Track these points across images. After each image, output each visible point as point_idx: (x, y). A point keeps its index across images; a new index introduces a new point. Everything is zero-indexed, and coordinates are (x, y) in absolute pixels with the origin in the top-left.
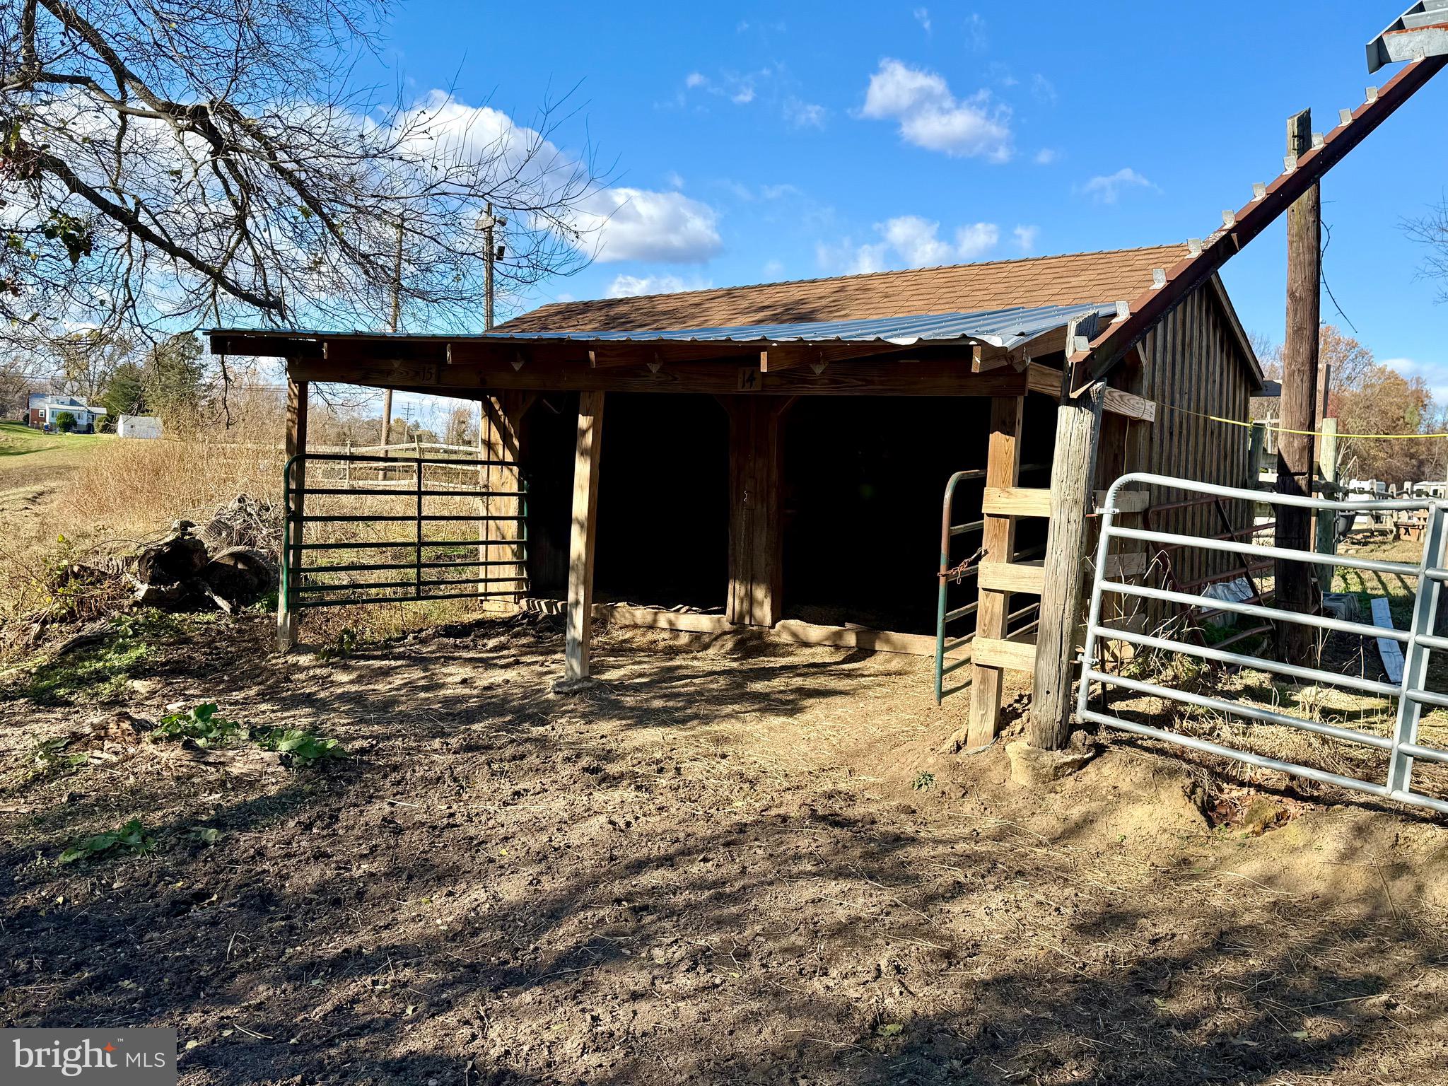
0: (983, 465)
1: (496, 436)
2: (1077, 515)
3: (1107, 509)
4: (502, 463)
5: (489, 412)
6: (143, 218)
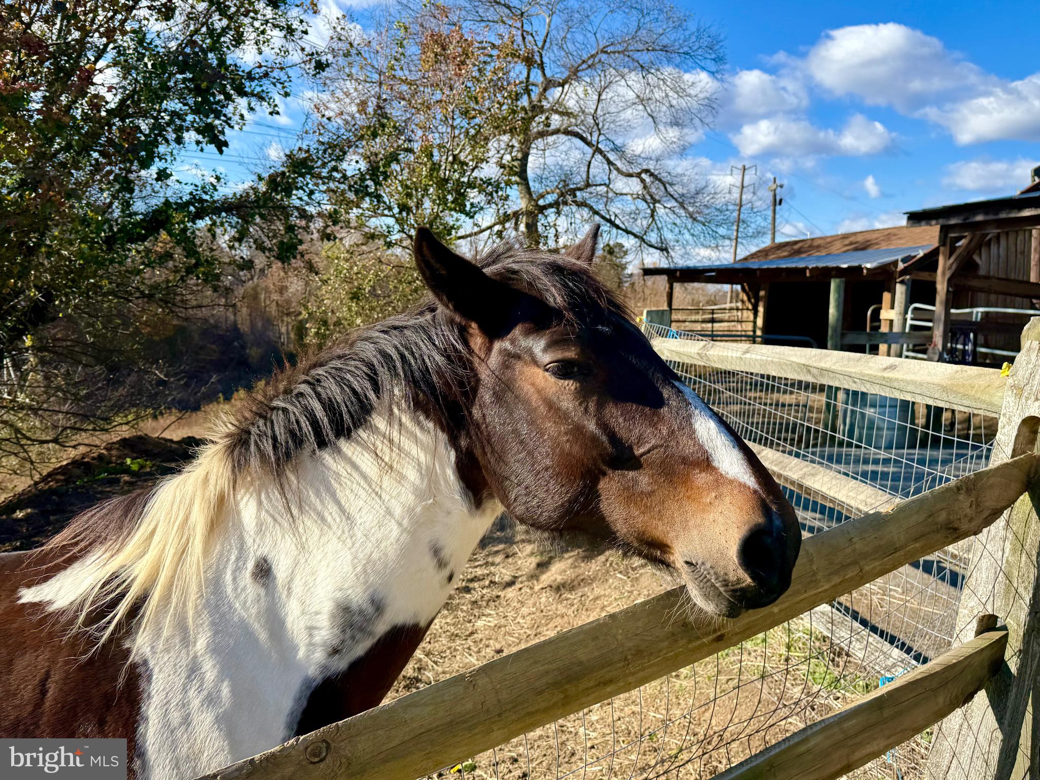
0: (881, 303)
1: (745, 298)
2: (901, 317)
3: (909, 316)
4: (748, 309)
5: (743, 289)
6: (617, 222)
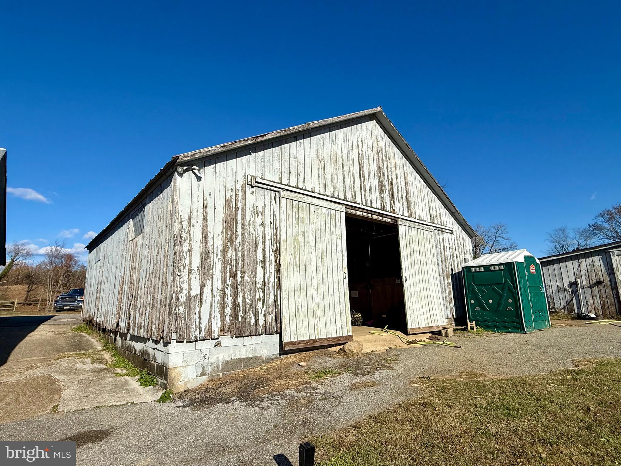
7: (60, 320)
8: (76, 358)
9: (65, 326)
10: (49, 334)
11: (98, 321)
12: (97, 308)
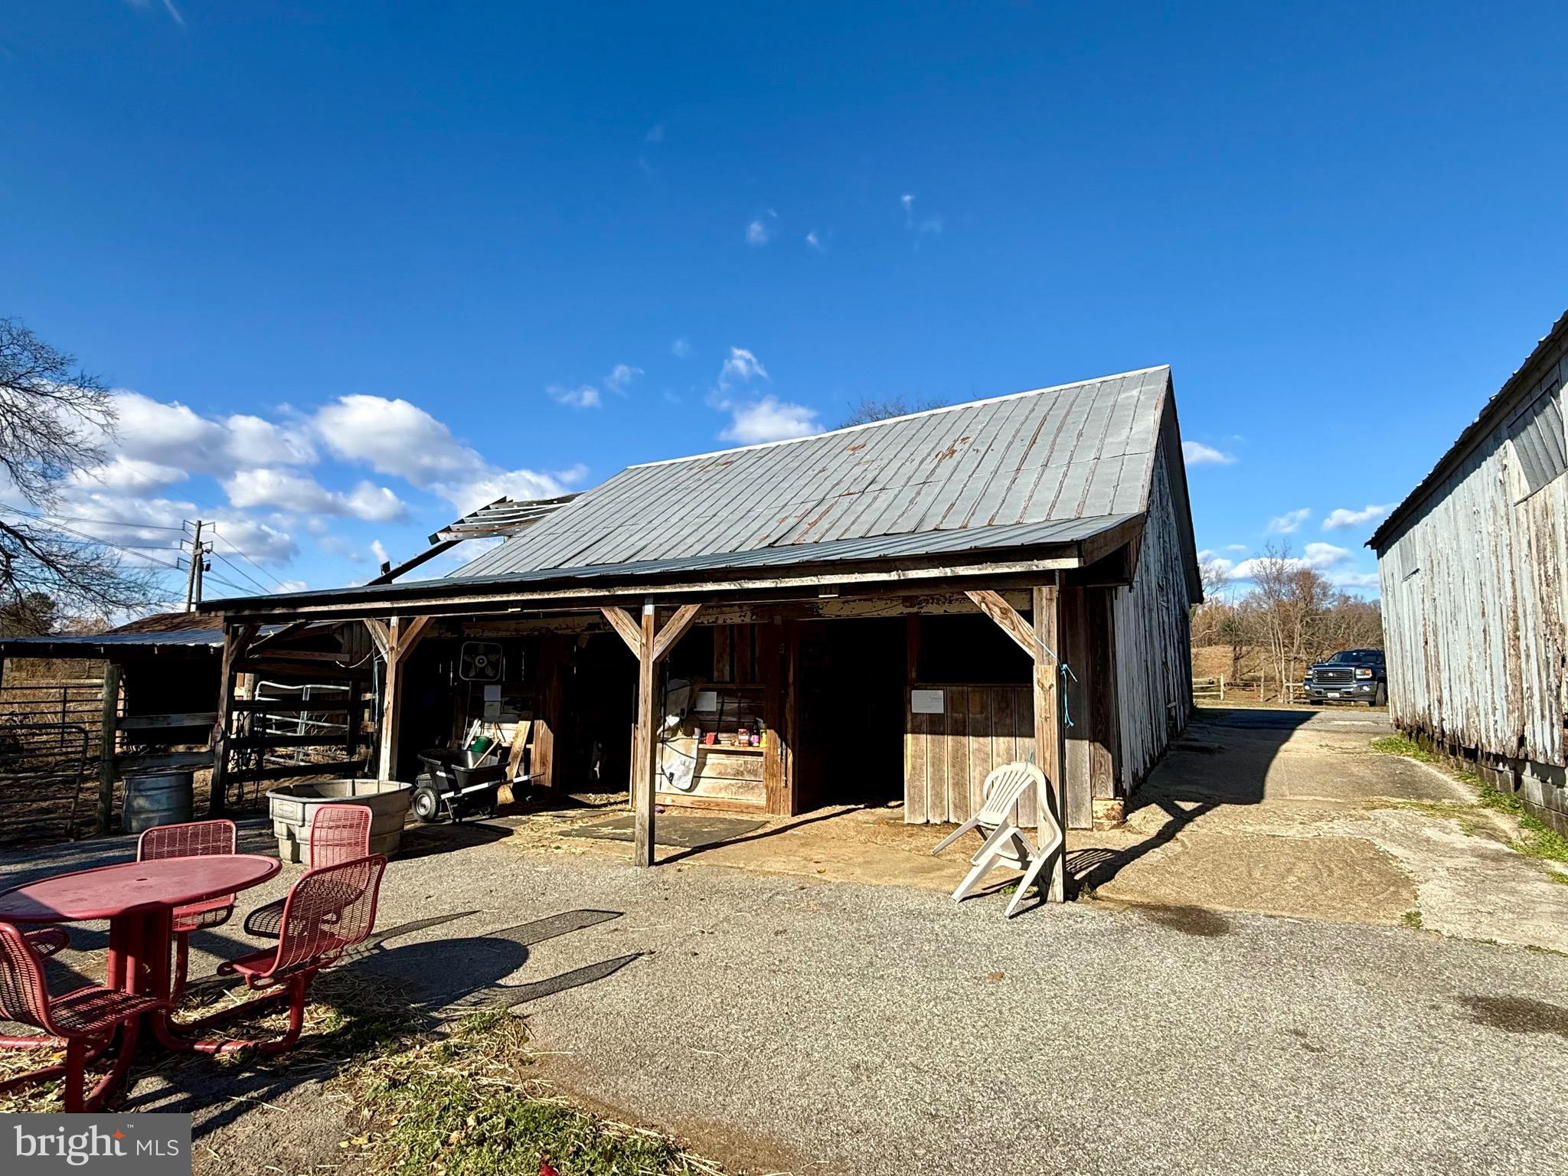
3: (257, 692)
7: (1336, 723)
8: (1418, 813)
9: (1352, 736)
10: (1321, 750)
11: (1447, 727)
12: (1435, 695)
